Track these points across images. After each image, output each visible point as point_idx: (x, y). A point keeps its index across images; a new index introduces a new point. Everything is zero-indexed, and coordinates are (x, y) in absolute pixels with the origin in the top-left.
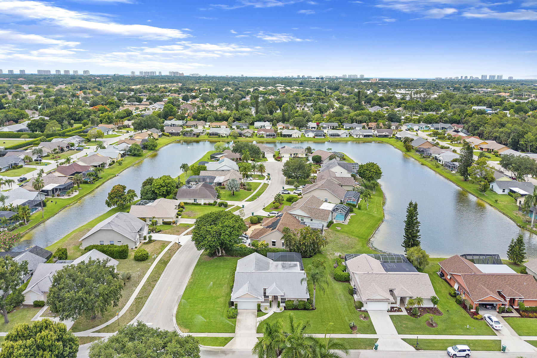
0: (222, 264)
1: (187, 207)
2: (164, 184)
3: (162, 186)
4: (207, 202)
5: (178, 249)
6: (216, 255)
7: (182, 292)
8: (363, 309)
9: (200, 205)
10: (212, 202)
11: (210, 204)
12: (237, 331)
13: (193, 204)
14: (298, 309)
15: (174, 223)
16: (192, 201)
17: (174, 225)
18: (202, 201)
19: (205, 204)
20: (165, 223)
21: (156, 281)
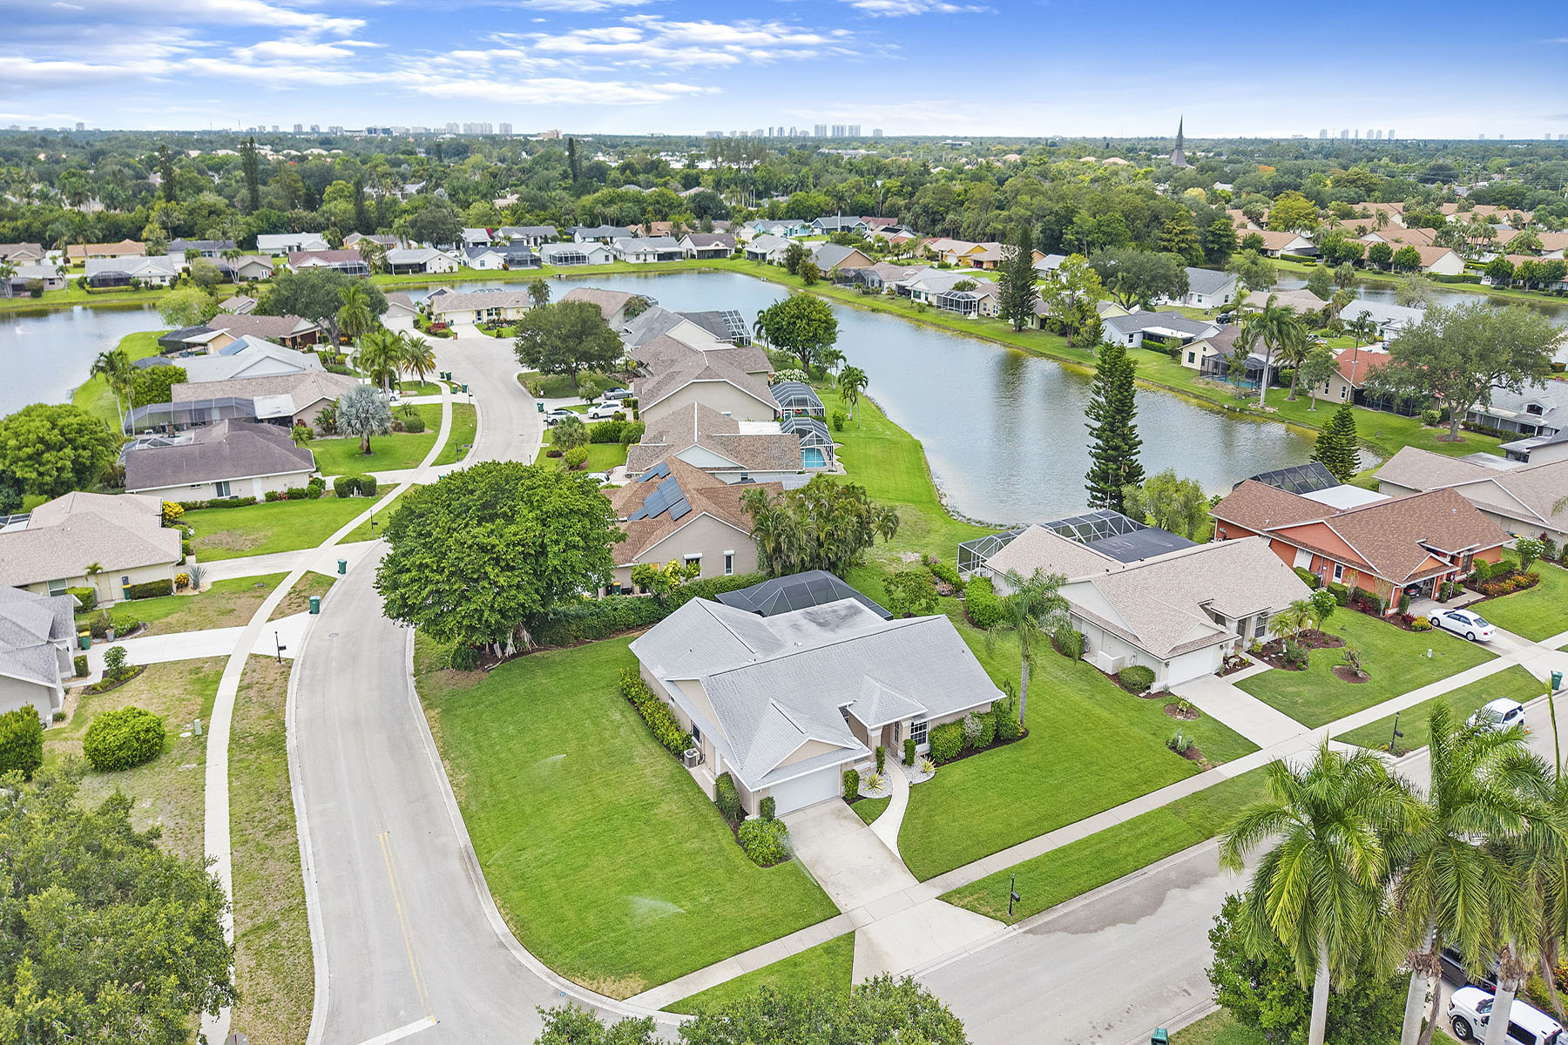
0: (542, 680)
1: (196, 518)
2: (55, 437)
3: (49, 447)
4: (280, 486)
5: (286, 676)
6: (495, 659)
7: (460, 836)
8: (1156, 687)
9: (251, 502)
10: (302, 483)
11: (294, 495)
12: (840, 901)
13: (213, 505)
14: (978, 750)
15: (182, 585)
16: (209, 494)
17: (189, 592)
18: (257, 489)
19: (271, 497)
20: (137, 593)
21: (288, 826)
